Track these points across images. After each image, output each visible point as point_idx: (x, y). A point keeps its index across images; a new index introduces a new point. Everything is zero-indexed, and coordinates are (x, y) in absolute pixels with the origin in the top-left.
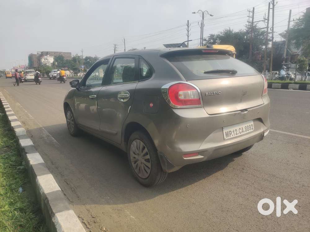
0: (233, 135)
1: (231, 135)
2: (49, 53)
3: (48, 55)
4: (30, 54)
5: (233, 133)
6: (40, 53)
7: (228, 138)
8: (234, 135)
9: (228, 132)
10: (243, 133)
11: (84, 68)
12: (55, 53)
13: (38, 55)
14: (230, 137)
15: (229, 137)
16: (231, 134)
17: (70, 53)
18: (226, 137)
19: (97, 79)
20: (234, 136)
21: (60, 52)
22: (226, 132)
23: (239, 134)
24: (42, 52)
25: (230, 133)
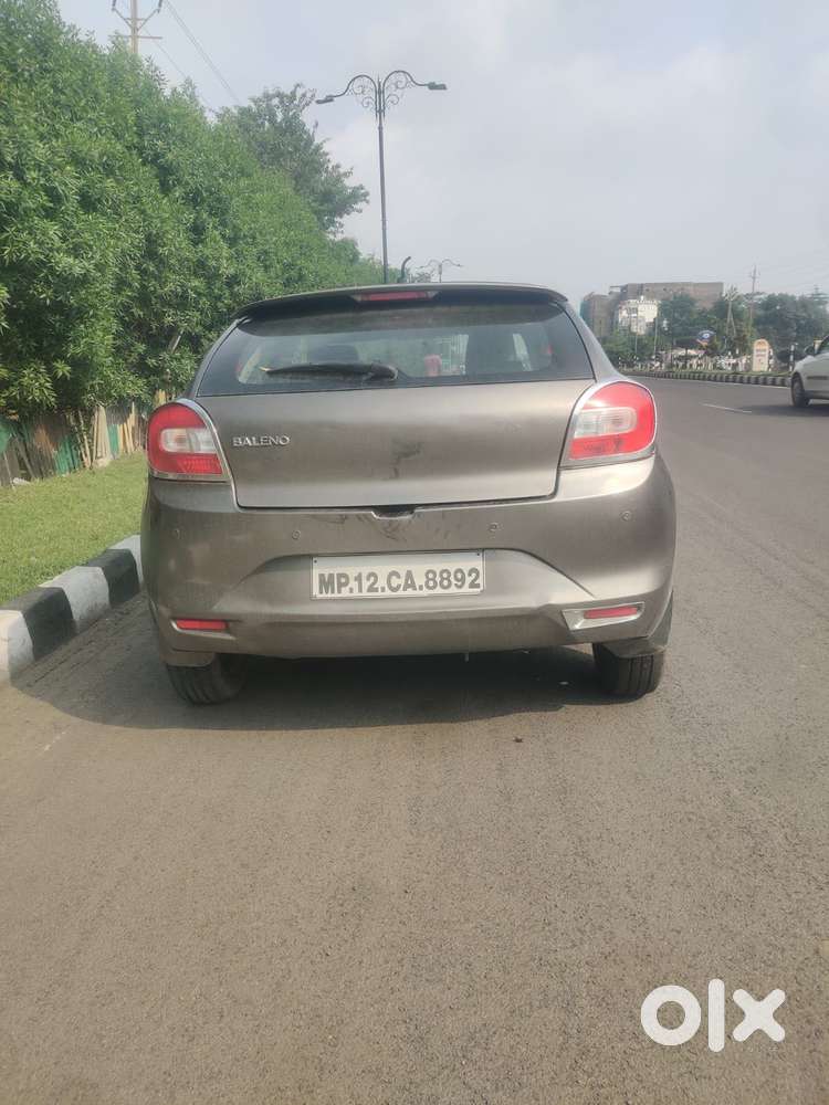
0: (351, 591)
1: (343, 589)
2: (645, 288)
3: (642, 297)
4: (586, 294)
5: (353, 584)
6: (618, 290)
7: (329, 595)
8: (360, 590)
9: (331, 576)
10: (410, 592)
11: (711, 339)
12: (666, 286)
13: (611, 298)
14: (336, 595)
15: (333, 592)
16: (341, 585)
17: (721, 284)
18: (321, 593)
19: (738, 380)
20: (356, 594)
21: (683, 284)
22: (322, 576)
23: (383, 590)
24: (624, 288)
25: (343, 580)
